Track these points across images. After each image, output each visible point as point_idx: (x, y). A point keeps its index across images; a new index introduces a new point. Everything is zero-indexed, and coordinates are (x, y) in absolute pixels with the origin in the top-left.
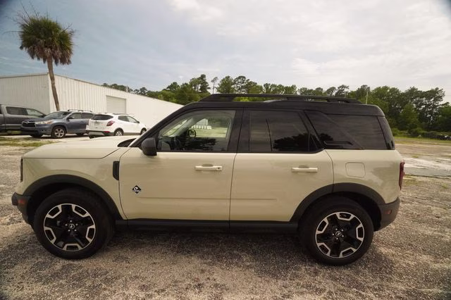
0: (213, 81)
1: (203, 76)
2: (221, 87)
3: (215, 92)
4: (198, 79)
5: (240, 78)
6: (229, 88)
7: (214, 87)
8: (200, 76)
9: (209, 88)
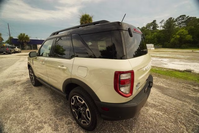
0: (161, 23)
1: (154, 21)
2: (165, 25)
3: (162, 29)
4: (152, 23)
5: (180, 17)
6: (171, 25)
7: (161, 26)
8: (153, 21)
9: (158, 27)
